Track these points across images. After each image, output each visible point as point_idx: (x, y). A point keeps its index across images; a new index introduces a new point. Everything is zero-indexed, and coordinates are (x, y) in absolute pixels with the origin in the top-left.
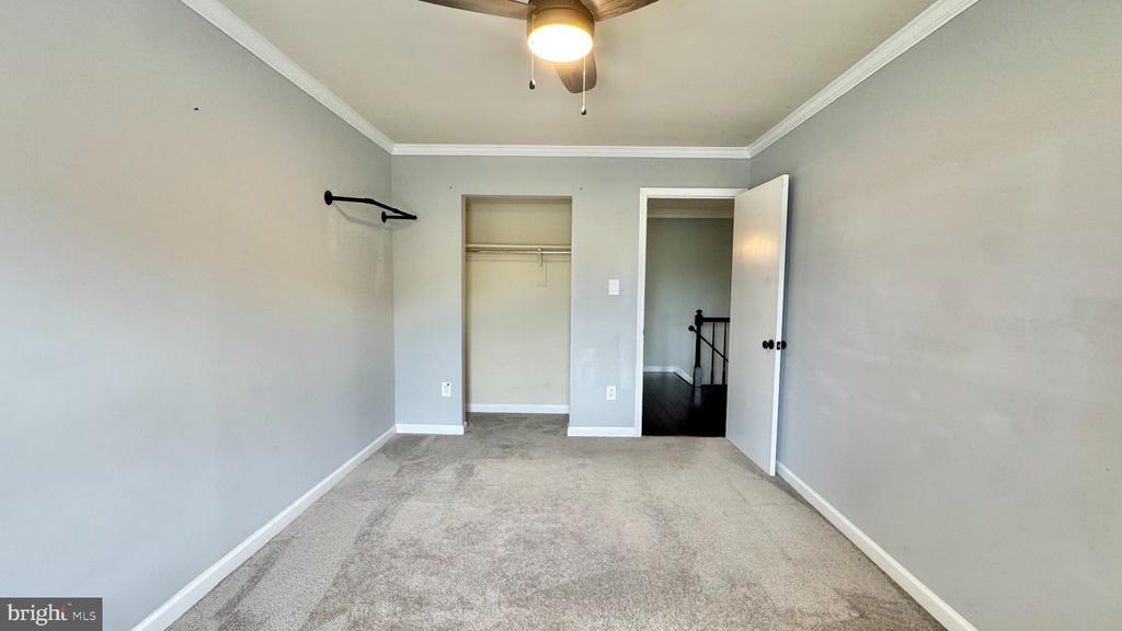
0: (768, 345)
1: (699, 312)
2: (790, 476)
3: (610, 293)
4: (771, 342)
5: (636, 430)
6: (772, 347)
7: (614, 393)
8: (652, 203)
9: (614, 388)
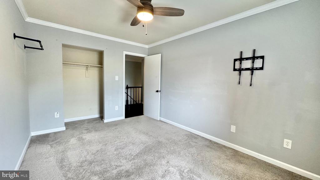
0: (157, 91)
1: (127, 85)
2: (162, 119)
3: (116, 80)
4: (158, 91)
5: (123, 117)
6: (158, 92)
7: (117, 108)
8: (126, 56)
9: (117, 106)
